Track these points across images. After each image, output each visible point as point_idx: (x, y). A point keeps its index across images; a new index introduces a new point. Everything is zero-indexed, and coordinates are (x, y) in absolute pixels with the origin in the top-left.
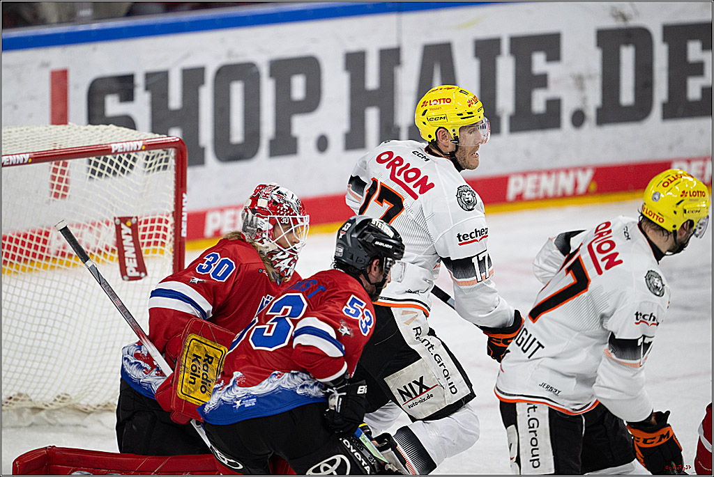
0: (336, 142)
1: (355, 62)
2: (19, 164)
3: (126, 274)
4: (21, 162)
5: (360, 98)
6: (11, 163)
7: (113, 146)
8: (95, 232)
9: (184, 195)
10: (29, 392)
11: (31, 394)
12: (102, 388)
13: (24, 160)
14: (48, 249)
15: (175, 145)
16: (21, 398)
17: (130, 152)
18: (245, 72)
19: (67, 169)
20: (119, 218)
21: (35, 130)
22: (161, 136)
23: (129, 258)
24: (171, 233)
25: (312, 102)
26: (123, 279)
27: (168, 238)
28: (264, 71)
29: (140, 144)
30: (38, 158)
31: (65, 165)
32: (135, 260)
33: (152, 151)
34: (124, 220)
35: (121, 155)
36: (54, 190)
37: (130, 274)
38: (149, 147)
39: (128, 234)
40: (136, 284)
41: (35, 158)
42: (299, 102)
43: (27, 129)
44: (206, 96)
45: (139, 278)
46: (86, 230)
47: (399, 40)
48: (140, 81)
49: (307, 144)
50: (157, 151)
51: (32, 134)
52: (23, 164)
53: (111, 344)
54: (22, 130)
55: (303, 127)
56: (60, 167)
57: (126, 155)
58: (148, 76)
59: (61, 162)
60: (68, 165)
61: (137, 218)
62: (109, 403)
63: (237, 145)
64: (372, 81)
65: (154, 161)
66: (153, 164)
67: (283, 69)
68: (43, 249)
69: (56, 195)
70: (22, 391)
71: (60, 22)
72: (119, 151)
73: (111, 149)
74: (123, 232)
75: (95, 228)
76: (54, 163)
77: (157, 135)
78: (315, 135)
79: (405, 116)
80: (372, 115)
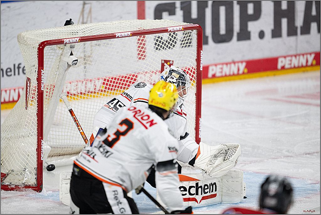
0: (268, 34)
2: (126, 37)
6: (122, 36)
7: (169, 28)
15: (197, 28)
17: (175, 31)
19: (145, 39)
20: (164, 60)
22: (191, 24)
25: (257, 15)
29: (181, 27)
30: (134, 34)
31: (144, 37)
33: (186, 31)
34: (166, 62)
35: (171, 33)
38: (185, 29)
41: (133, 34)
42: (251, 15)
48: (178, 5)
49: (254, 35)
50: (188, 31)
52: (128, 36)
55: (253, 27)
56: (142, 38)
57: (173, 32)
58: (182, 3)
59: (143, 36)
60: (146, 37)
61: (173, 61)
63: (223, 35)
64: (284, 6)
65: (186, 36)
66: (186, 37)
69: (140, 58)
72: (171, 31)
73: (168, 30)
76: (139, 36)
77: (189, 24)
78: (258, 30)
79: (299, 21)
80: (284, 22)
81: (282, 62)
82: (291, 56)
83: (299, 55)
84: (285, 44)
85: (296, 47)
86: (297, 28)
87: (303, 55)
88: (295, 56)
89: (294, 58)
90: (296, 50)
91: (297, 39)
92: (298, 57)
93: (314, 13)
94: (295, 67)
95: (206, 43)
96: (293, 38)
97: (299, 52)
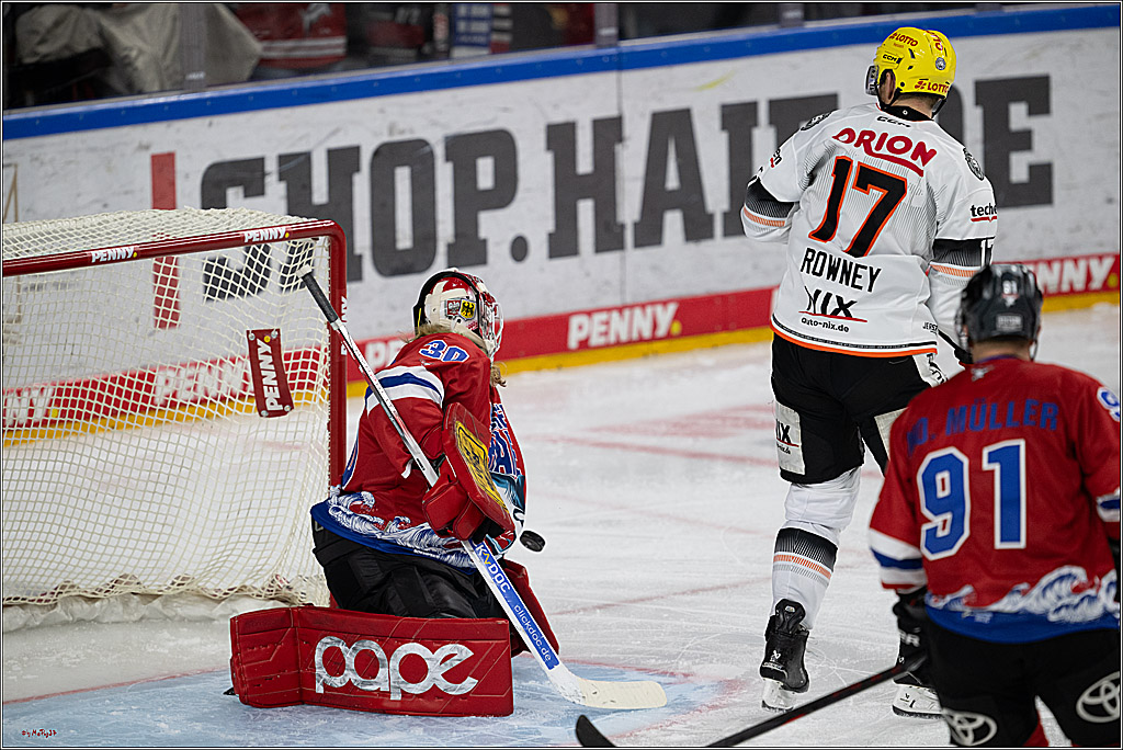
0: (539, 246)
1: (560, 138)
2: (121, 260)
3: (266, 409)
4: (123, 257)
5: (568, 186)
6: (109, 259)
7: (246, 233)
8: (215, 373)
9: (343, 299)
10: (136, 573)
11: (140, 575)
12: (235, 563)
13: (127, 254)
14: (153, 398)
15: (330, 231)
16: (125, 581)
17: (269, 241)
18: (412, 153)
19: (173, 266)
20: (253, 332)
21: (139, 217)
22: (310, 220)
23: (269, 386)
24: (326, 351)
25: (504, 192)
26: (261, 416)
27: (322, 358)
28: (439, 151)
29: (282, 230)
30: (143, 253)
31: (170, 261)
32: (276, 388)
33: (298, 241)
34: (260, 334)
36: (160, 318)
37: (269, 408)
38: (295, 234)
39: (267, 353)
40: (278, 421)
42: (486, 192)
43: (128, 217)
44: (362, 185)
45: (283, 413)
46: (204, 370)
47: (620, 108)
48: (271, 166)
49: (498, 251)
50: (305, 241)
51: (135, 223)
52: (126, 259)
53: (245, 505)
54: (122, 218)
55: (495, 227)
56: (163, 264)
58: (283, 159)
61: (278, 330)
62: (245, 587)
63: (405, 251)
64: (585, 164)
67: (463, 149)
68: (146, 399)
69: (163, 325)
70: (128, 571)
71: (162, 91)
72: (254, 240)
74: (260, 351)
75: (216, 367)
76: (156, 258)
77: (305, 220)
78: (511, 237)
79: (629, 209)
80: (586, 210)
81: (580, 328)
82: (609, 310)
83: (632, 307)
84: (588, 275)
85: (623, 283)
86: (622, 227)
87: (643, 306)
88: (620, 310)
89: (615, 315)
90: (622, 292)
91: (623, 260)
92: (627, 313)
93: (672, 182)
94: (618, 343)
95: (358, 277)
96: (611, 258)
97: (629, 300)
